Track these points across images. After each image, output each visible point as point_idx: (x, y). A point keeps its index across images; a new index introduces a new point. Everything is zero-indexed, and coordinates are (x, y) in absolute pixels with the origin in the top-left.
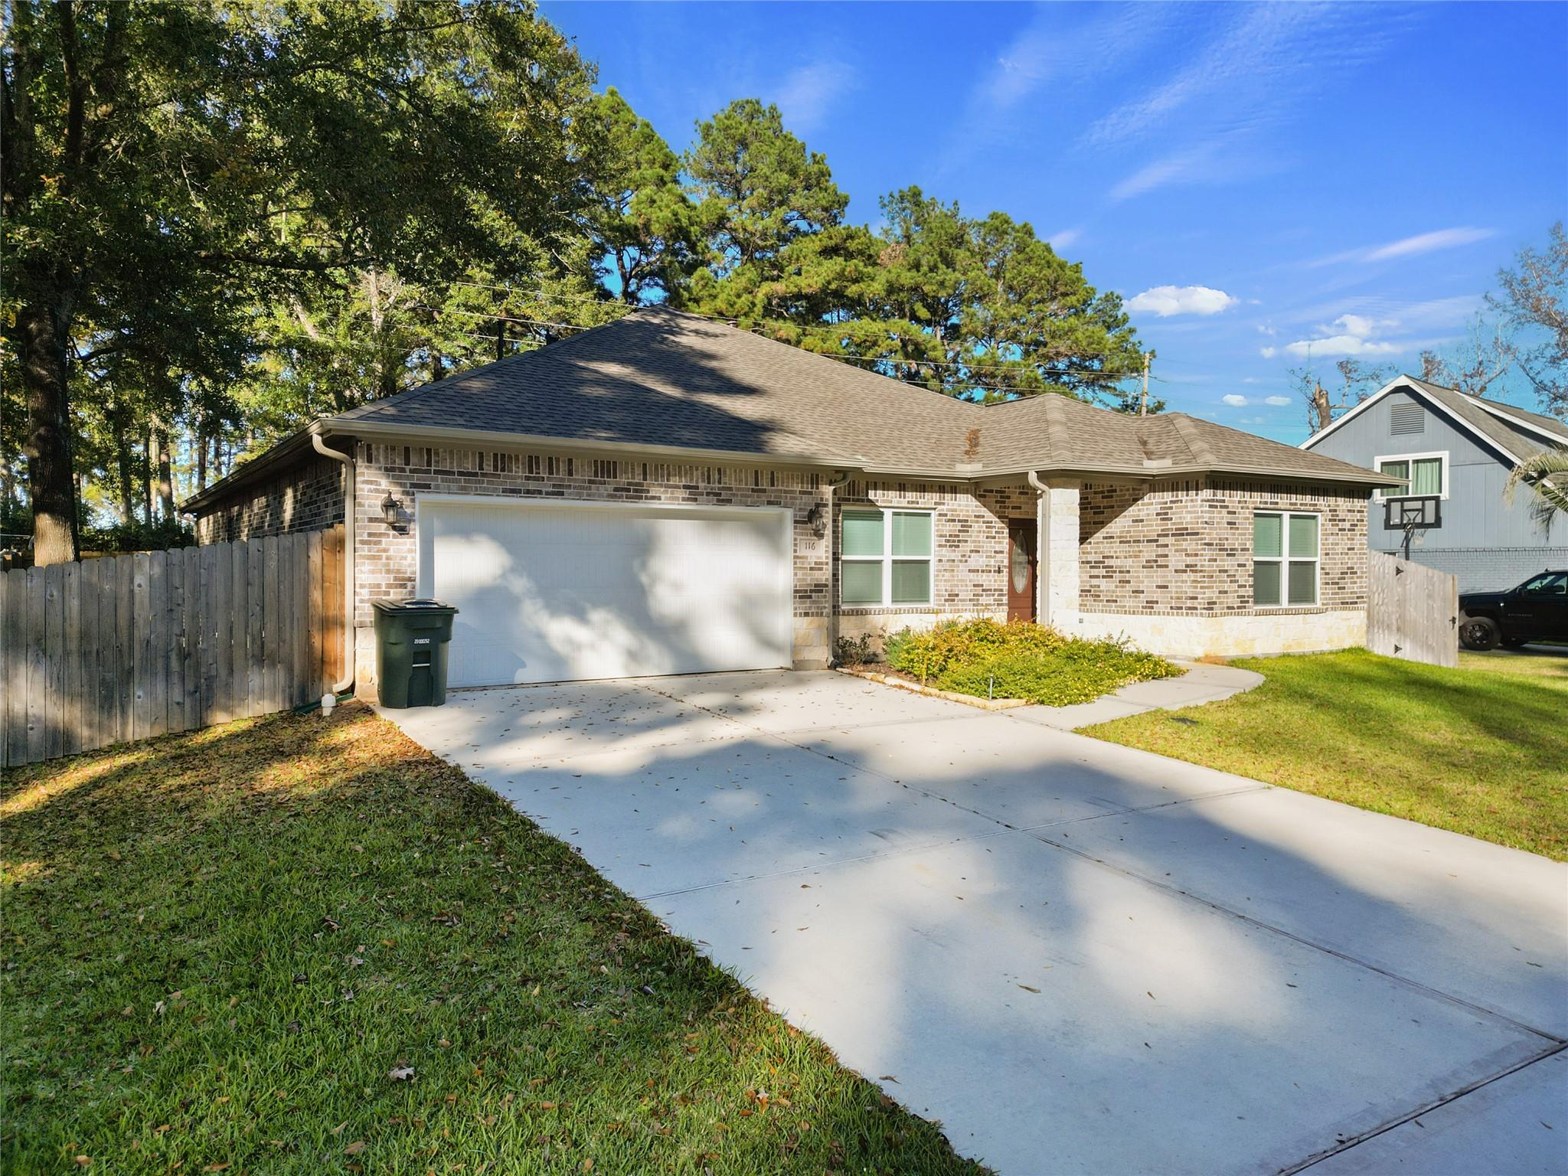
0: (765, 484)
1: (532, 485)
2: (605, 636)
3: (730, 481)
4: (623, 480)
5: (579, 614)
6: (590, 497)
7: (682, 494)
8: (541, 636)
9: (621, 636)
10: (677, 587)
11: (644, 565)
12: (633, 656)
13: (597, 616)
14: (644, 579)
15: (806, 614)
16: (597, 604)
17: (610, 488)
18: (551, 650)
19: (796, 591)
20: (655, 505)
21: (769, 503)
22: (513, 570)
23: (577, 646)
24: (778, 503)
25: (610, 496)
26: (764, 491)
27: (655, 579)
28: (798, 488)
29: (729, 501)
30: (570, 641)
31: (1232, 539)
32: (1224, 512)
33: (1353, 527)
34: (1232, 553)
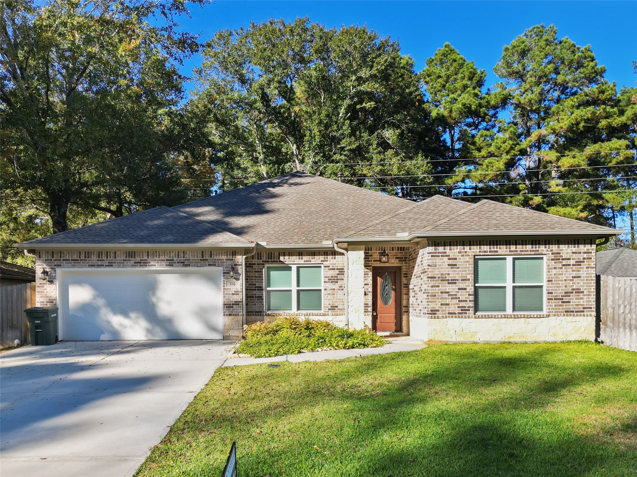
0: (207, 257)
1: (100, 263)
2: (136, 323)
3: (188, 256)
4: (138, 259)
5: (125, 313)
6: (124, 266)
7: (164, 263)
8: (109, 322)
9: (143, 323)
10: (169, 303)
11: (154, 294)
12: (149, 331)
13: (132, 315)
14: (154, 300)
15: (230, 315)
16: (133, 310)
17: (133, 262)
18: (112, 327)
19: (224, 304)
20: (153, 268)
21: (209, 265)
22: (98, 296)
23: (125, 327)
24: (214, 265)
25: (133, 266)
26: (207, 260)
27: (159, 299)
28: (224, 258)
29: (189, 265)
30: (121, 325)
31: (453, 274)
32: (445, 259)
33: (578, 263)
34: (453, 282)
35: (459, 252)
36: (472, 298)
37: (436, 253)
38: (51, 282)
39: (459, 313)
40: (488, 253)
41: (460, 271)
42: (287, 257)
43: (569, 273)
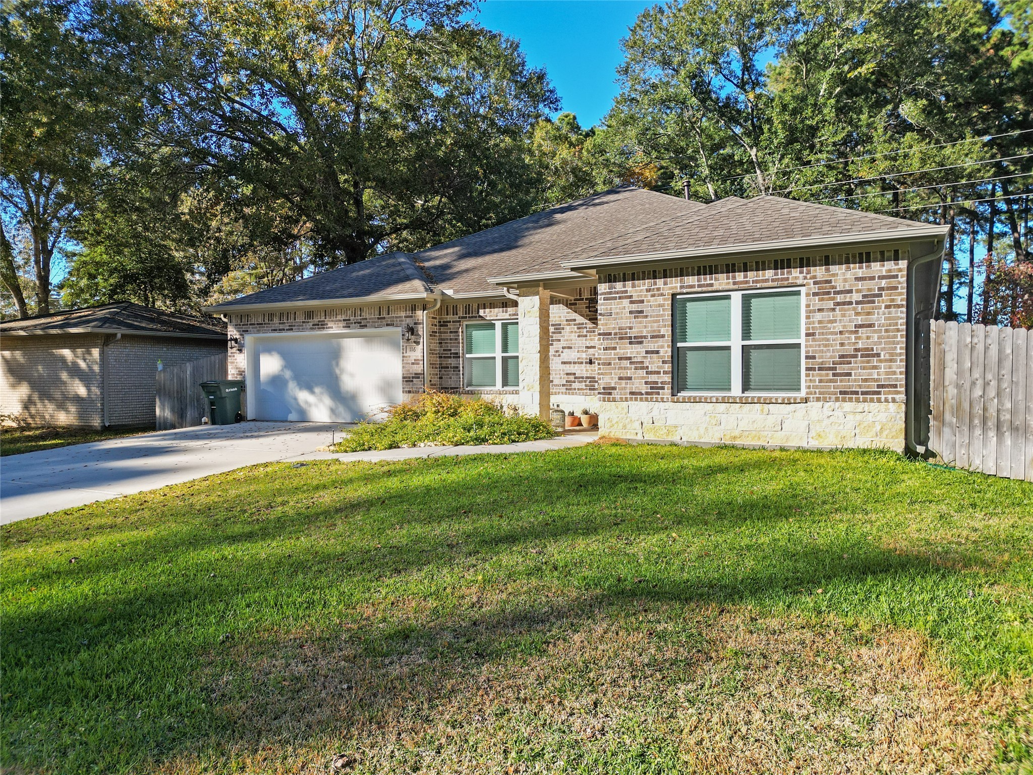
0: (384, 314)
1: (281, 327)
2: (321, 400)
3: (366, 315)
4: (316, 320)
5: (310, 389)
6: (303, 330)
7: (342, 324)
8: (296, 399)
9: (327, 401)
10: (352, 375)
11: (337, 364)
12: (333, 411)
13: (317, 390)
14: (337, 371)
15: (410, 392)
16: (317, 385)
17: (311, 324)
18: (298, 404)
19: (404, 378)
20: (331, 331)
21: (388, 325)
22: (285, 367)
23: (310, 405)
24: (392, 325)
25: (311, 329)
26: (384, 318)
27: (342, 371)
28: (403, 314)
29: (365, 326)
30: (307, 402)
31: (639, 328)
32: (626, 302)
33: (869, 299)
34: (637, 340)
35: (648, 290)
36: (668, 367)
37: (610, 293)
38: (240, 351)
39: (647, 393)
40: (696, 289)
41: (650, 322)
42: (488, 310)
43: (848, 318)
